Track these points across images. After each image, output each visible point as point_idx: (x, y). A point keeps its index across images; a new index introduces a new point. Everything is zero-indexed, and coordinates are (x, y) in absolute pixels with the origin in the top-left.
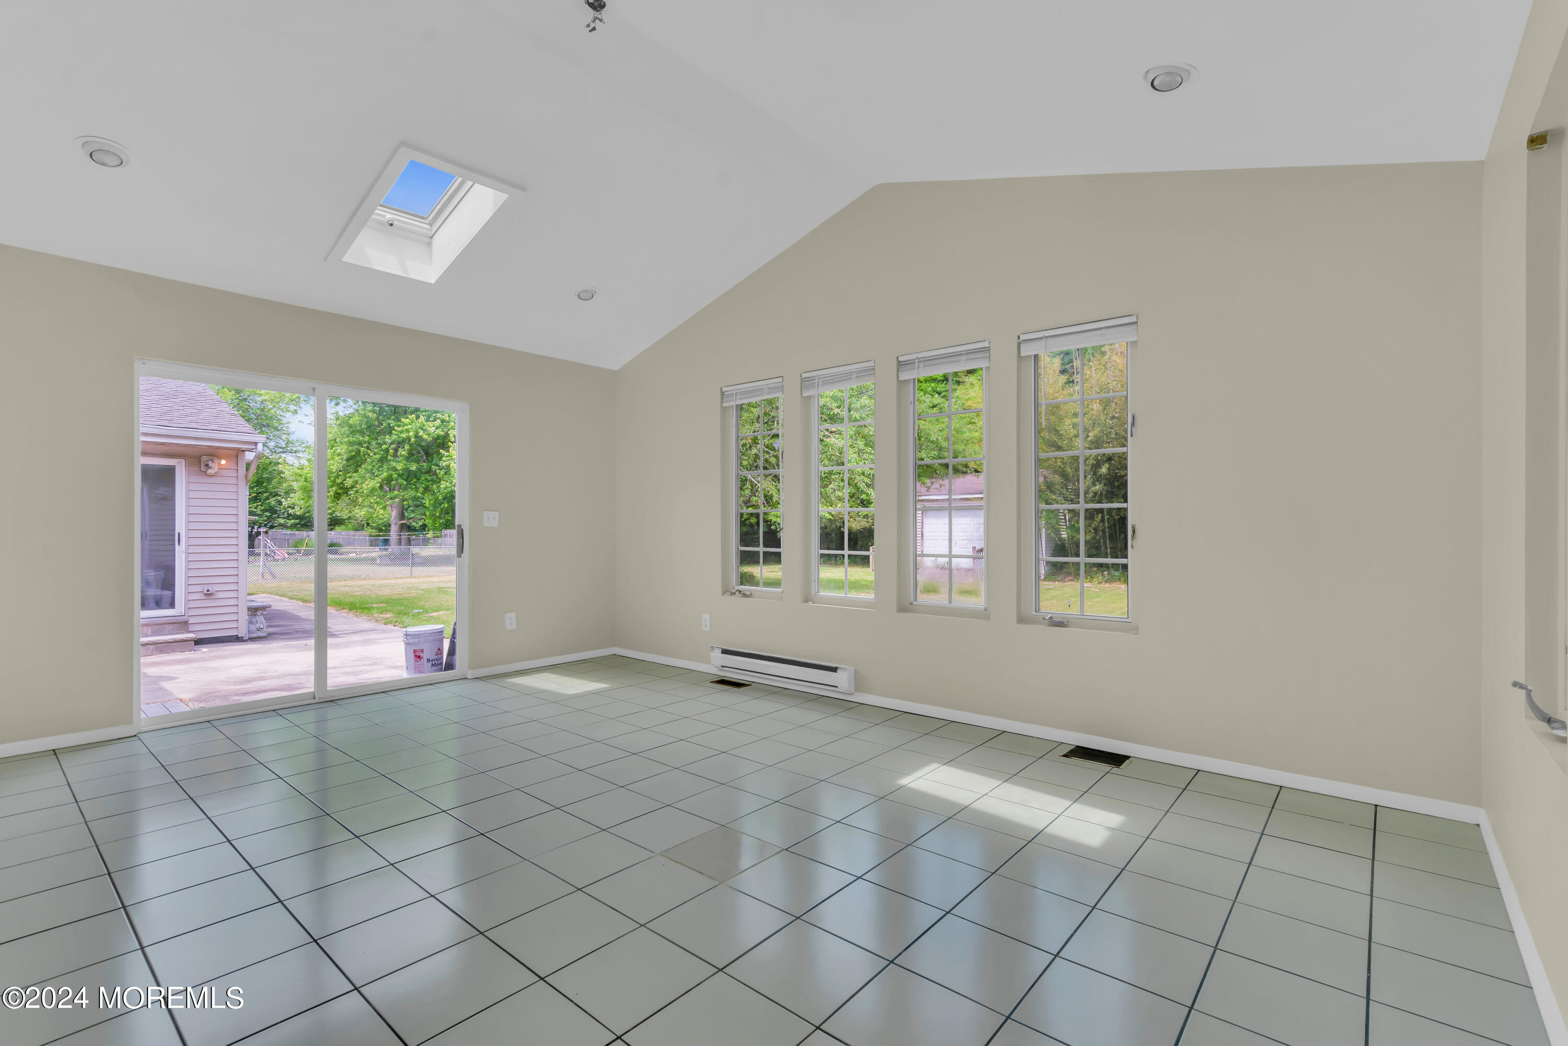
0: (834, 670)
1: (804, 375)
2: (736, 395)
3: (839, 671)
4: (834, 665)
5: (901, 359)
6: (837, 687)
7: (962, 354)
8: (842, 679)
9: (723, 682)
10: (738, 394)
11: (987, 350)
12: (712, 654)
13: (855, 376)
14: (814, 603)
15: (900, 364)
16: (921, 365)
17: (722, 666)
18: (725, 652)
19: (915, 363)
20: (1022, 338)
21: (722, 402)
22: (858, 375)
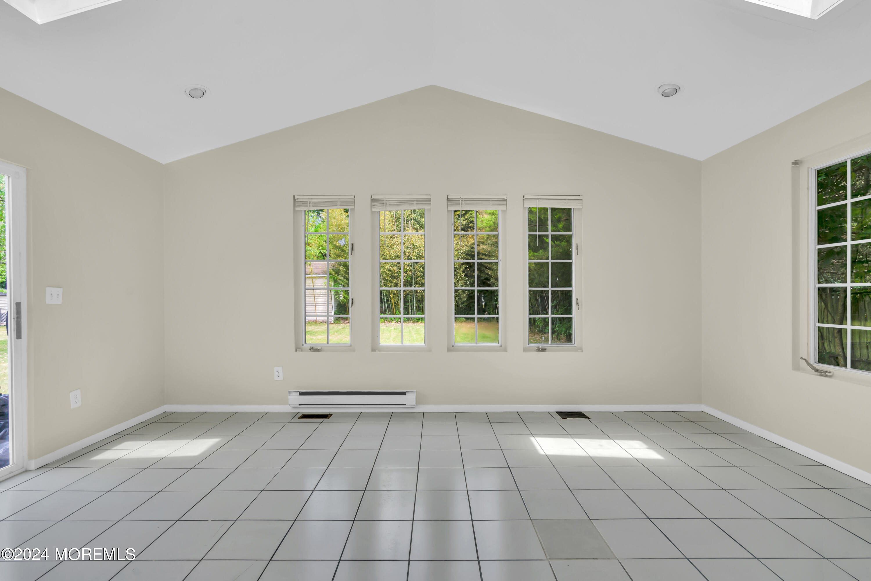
0: (404, 394)
1: (374, 197)
2: (309, 203)
3: (407, 394)
4: (404, 391)
5: (449, 197)
6: (405, 405)
7: (490, 201)
8: (409, 400)
9: (306, 416)
10: (311, 202)
11: (505, 200)
12: (289, 397)
13: (416, 203)
14: (379, 351)
15: (449, 200)
16: (463, 203)
17: (300, 405)
18: (302, 394)
19: (460, 201)
20: (526, 197)
21: (294, 206)
22: (418, 203)
